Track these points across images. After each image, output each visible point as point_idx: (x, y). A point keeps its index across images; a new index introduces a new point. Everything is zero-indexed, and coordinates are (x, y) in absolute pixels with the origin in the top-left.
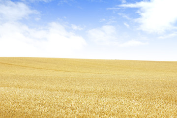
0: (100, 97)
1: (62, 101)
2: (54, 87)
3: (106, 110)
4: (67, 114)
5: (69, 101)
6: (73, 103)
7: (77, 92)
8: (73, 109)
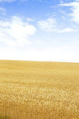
0: (39, 87)
1: (14, 90)
2: (8, 80)
3: (43, 97)
4: (18, 100)
5: (19, 90)
6: (21, 92)
7: (24, 84)
8: (21, 96)
